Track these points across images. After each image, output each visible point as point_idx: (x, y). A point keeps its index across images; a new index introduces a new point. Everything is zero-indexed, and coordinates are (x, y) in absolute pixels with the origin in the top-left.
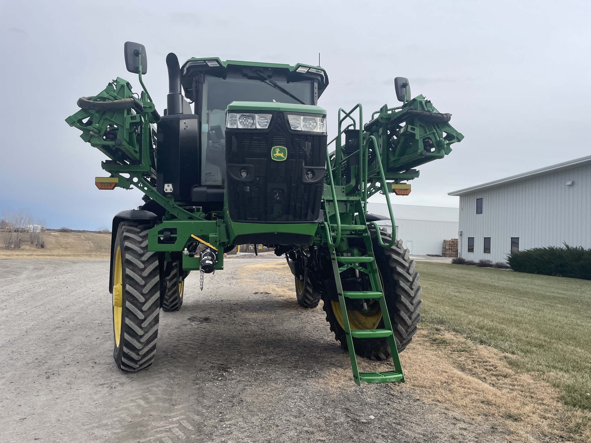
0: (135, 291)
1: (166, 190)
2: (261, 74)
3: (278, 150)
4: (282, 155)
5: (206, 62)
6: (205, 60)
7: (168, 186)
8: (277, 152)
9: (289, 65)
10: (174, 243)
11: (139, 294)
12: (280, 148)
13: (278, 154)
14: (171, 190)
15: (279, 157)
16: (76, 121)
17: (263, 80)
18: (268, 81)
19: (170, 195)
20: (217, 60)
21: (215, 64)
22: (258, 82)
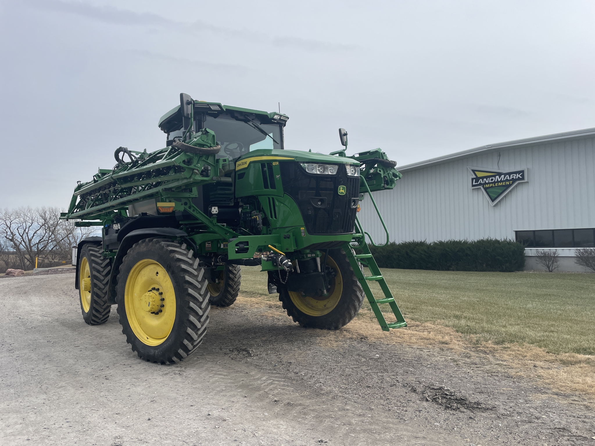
0: (196, 293)
1: (213, 212)
2: (248, 118)
3: (341, 188)
4: (343, 191)
5: (209, 105)
6: (208, 104)
7: (215, 209)
8: (341, 189)
9: (267, 112)
10: (247, 252)
11: (199, 295)
12: (343, 187)
13: (341, 191)
14: (216, 211)
15: (342, 193)
16: (182, 162)
17: (246, 121)
18: (251, 123)
19: (215, 216)
20: (219, 105)
21: (217, 108)
22: (243, 123)
